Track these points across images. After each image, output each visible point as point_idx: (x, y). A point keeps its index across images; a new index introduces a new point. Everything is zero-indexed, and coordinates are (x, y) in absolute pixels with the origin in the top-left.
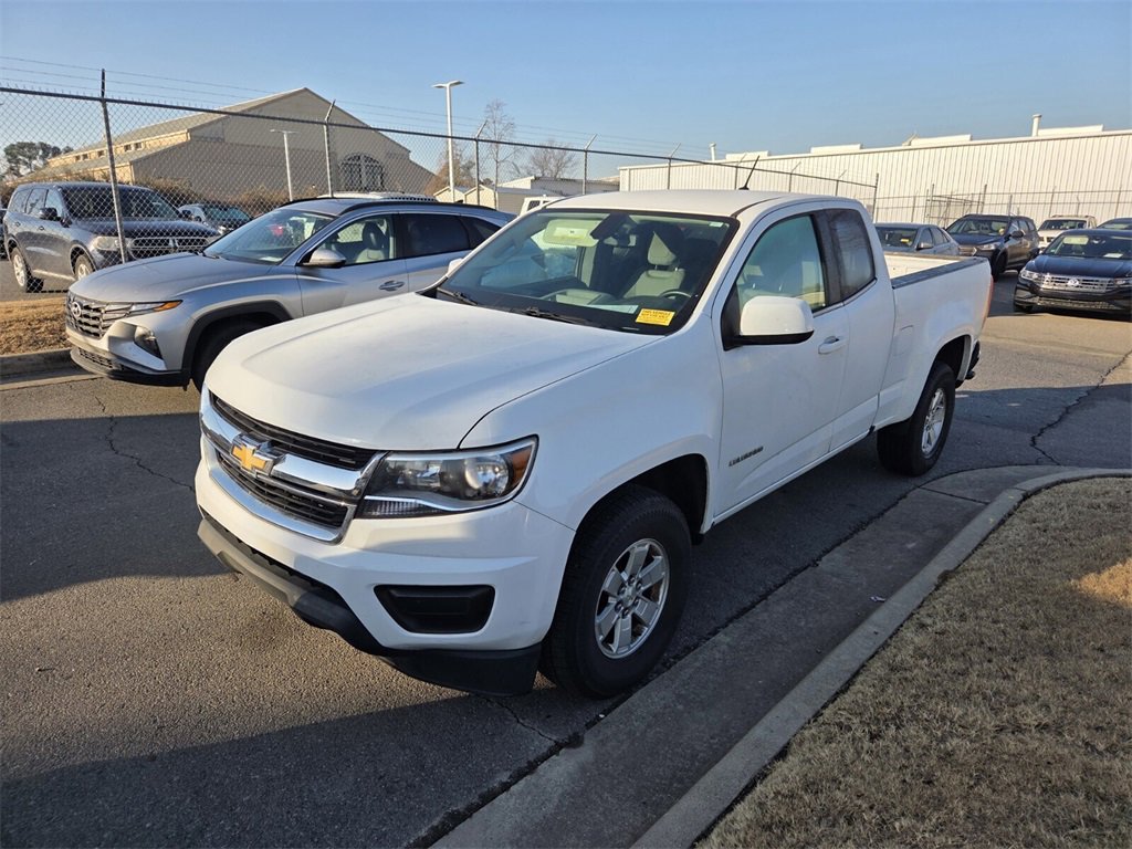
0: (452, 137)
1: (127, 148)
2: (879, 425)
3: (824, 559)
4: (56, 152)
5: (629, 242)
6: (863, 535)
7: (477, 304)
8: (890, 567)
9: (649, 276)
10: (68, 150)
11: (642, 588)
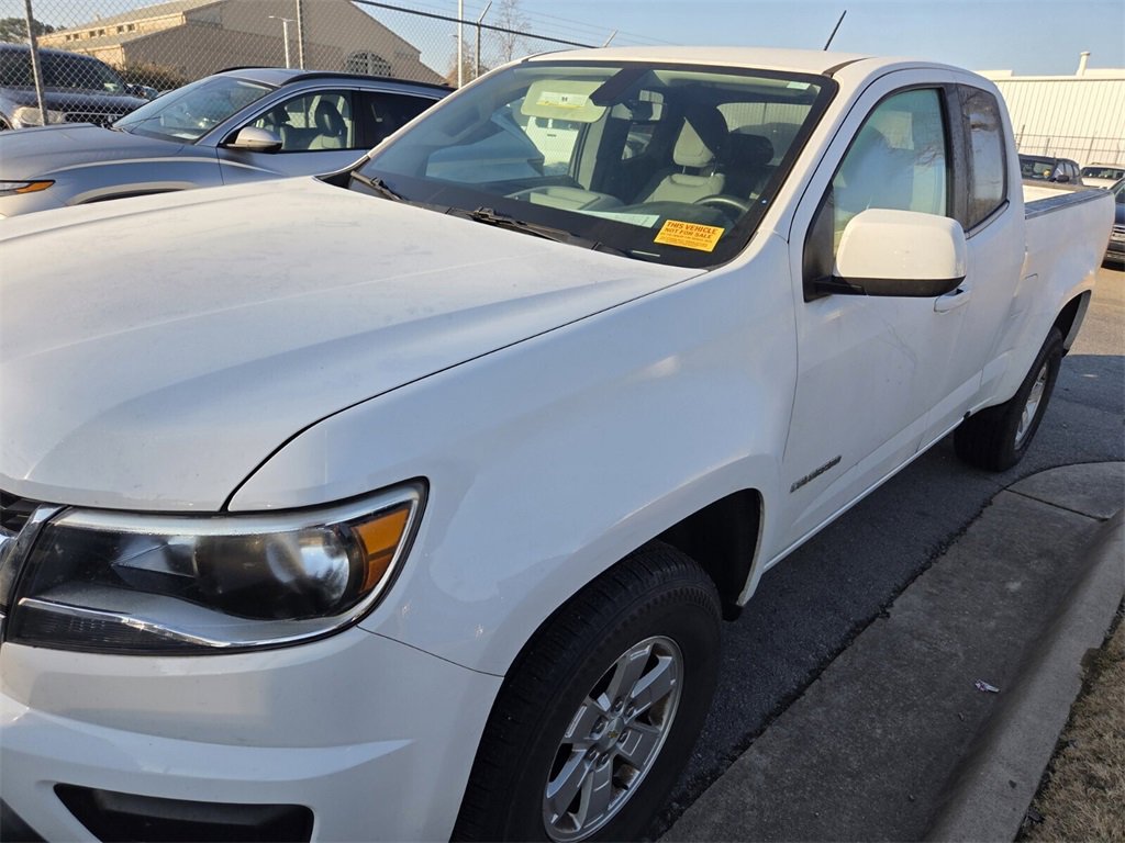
0: (463, 22)
1: (120, 29)
2: (973, 410)
3: (896, 603)
4: (49, 30)
5: (651, 114)
6: (946, 563)
7: (403, 198)
8: (993, 624)
9: (673, 182)
10: (62, 29)
11: (636, 713)
